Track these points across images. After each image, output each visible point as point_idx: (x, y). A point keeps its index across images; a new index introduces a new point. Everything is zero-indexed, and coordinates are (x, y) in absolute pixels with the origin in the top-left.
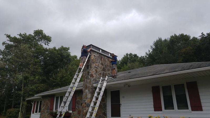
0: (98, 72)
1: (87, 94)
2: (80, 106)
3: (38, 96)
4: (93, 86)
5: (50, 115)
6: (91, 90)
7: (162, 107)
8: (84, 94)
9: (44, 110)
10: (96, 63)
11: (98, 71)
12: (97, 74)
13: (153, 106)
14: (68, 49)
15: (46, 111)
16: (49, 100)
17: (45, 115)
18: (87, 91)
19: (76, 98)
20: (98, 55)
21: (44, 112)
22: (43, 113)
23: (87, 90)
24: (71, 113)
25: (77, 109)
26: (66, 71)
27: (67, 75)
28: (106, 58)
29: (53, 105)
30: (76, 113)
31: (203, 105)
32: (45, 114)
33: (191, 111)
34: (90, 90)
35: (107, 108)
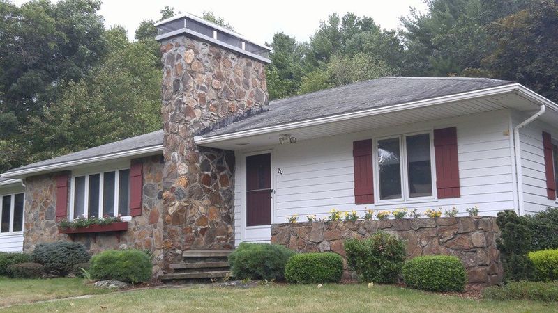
0: (209, 103)
1: (177, 164)
2: (155, 200)
3: (11, 178)
4: (193, 142)
5: (60, 232)
6: (187, 153)
7: (373, 194)
8: (168, 164)
9: (35, 219)
10: (200, 75)
11: (207, 97)
12: (204, 107)
13: (352, 192)
14: (96, 6)
15: (43, 223)
16: (52, 186)
17: (42, 235)
18: (177, 157)
19: (143, 179)
20: (207, 50)
21: (37, 226)
22: (35, 227)
23: (176, 155)
24: (126, 224)
25: (148, 208)
26: (90, 92)
27: (95, 105)
28: (234, 56)
29: (67, 201)
30: (143, 220)
31: (462, 183)
32: (42, 232)
33: (436, 199)
34: (185, 154)
35: (236, 203)
